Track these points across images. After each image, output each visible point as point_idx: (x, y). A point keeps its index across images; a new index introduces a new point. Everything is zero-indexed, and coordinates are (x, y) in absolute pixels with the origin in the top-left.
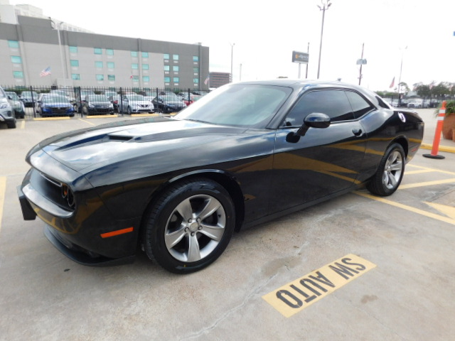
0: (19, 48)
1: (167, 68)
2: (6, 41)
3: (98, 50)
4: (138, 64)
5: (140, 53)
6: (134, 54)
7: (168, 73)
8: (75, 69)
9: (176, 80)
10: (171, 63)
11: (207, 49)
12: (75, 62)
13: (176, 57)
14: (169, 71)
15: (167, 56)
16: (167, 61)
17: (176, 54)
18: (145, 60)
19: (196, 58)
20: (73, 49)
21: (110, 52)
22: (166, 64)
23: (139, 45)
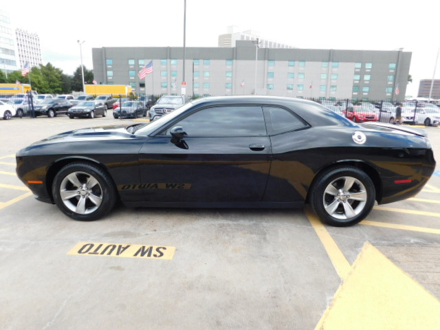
0: (232, 65)
1: (358, 77)
2: (224, 61)
3: (292, 63)
4: (328, 74)
5: (331, 63)
6: (325, 64)
7: (358, 82)
8: (270, 80)
9: (366, 89)
10: (362, 72)
11: (409, 55)
12: (271, 74)
13: (369, 66)
14: (360, 80)
15: (359, 65)
16: (359, 70)
17: (369, 62)
18: (335, 70)
19: (393, 66)
20: (271, 63)
21: (302, 64)
22: (356, 73)
23: (331, 56)
